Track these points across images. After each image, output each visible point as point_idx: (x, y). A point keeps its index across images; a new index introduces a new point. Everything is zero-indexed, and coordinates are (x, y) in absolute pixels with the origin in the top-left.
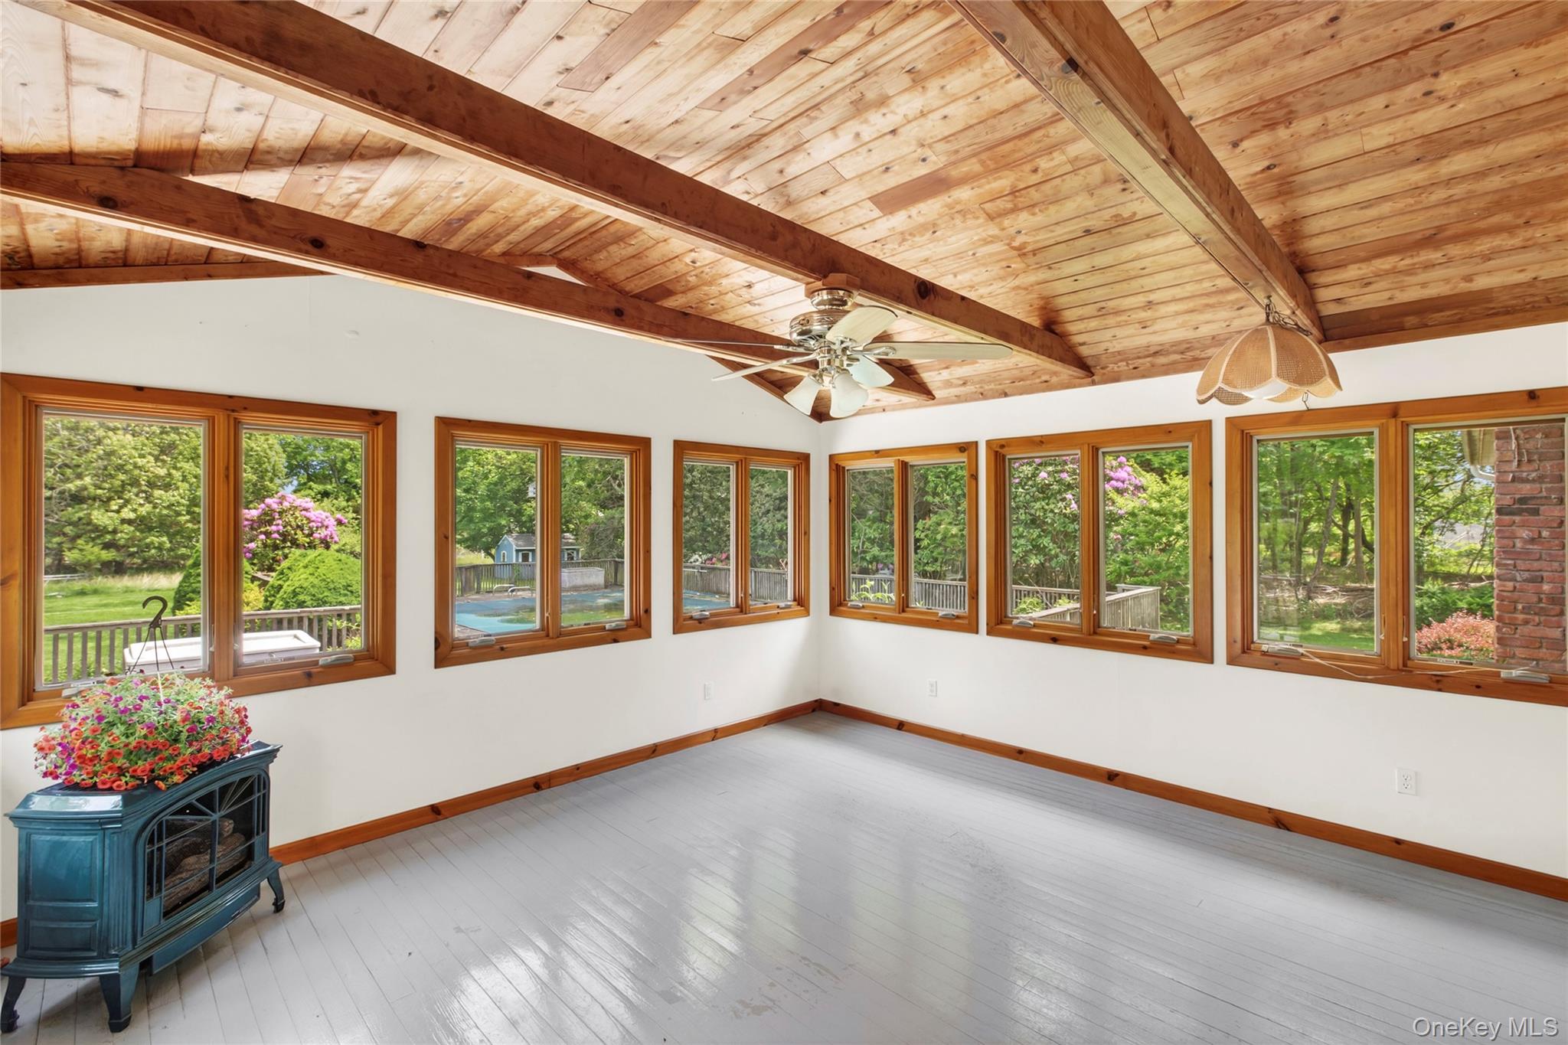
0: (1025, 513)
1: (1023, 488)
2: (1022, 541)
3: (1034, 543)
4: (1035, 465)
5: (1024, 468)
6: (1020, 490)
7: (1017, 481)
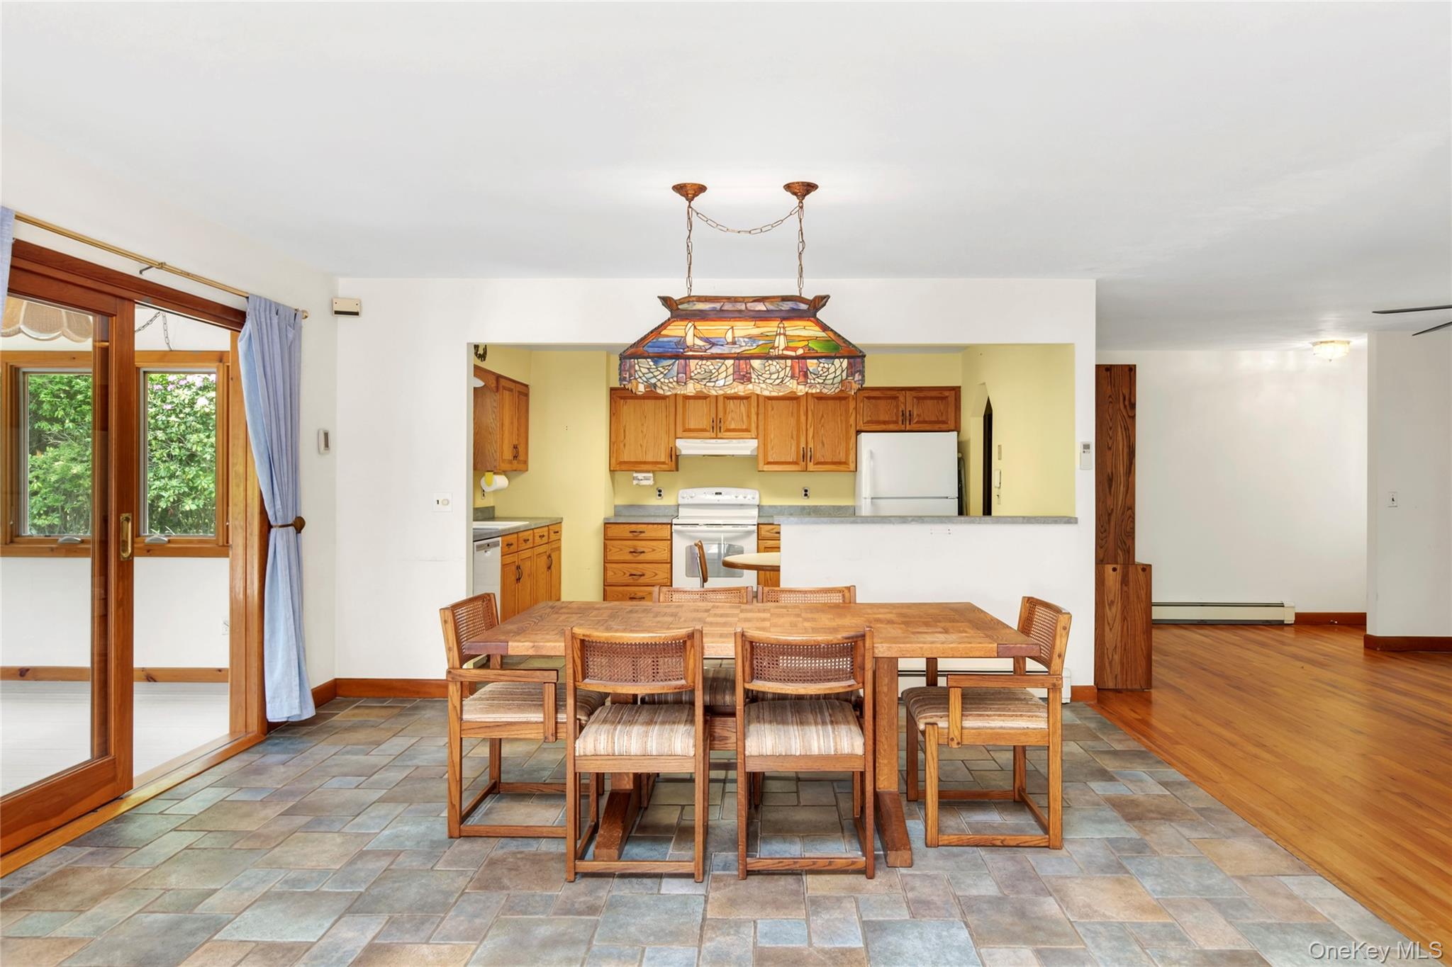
0: (180, 448)
1: (177, 416)
2: (174, 482)
3: (191, 484)
4: (194, 389)
5: (180, 391)
6: (173, 418)
7: (169, 407)
